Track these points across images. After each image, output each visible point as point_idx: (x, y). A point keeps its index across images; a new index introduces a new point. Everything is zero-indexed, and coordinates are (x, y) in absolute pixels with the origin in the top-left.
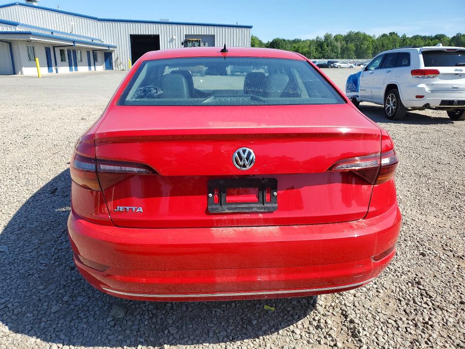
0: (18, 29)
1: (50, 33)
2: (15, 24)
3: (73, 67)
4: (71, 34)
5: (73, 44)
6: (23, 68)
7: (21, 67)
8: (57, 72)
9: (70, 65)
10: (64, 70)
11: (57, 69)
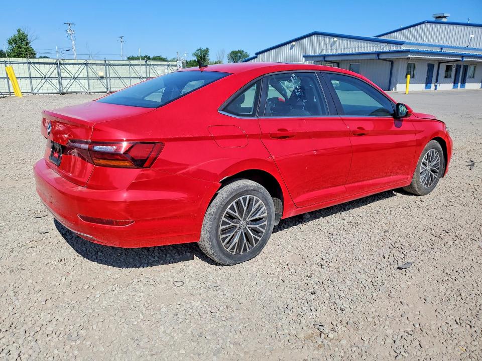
0: (403, 48)
1: (438, 50)
2: (401, 44)
3: (459, 84)
4: (467, 48)
5: (461, 59)
6: (398, 85)
7: (396, 84)
8: (436, 89)
9: (455, 82)
10: (446, 87)
11: (436, 87)
